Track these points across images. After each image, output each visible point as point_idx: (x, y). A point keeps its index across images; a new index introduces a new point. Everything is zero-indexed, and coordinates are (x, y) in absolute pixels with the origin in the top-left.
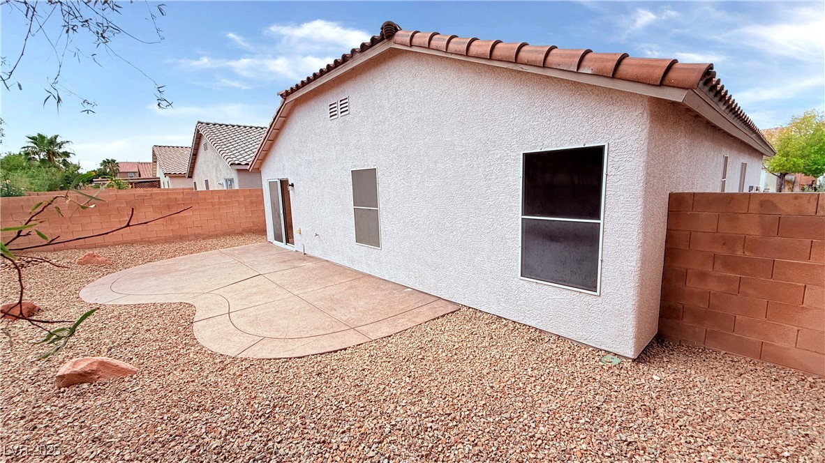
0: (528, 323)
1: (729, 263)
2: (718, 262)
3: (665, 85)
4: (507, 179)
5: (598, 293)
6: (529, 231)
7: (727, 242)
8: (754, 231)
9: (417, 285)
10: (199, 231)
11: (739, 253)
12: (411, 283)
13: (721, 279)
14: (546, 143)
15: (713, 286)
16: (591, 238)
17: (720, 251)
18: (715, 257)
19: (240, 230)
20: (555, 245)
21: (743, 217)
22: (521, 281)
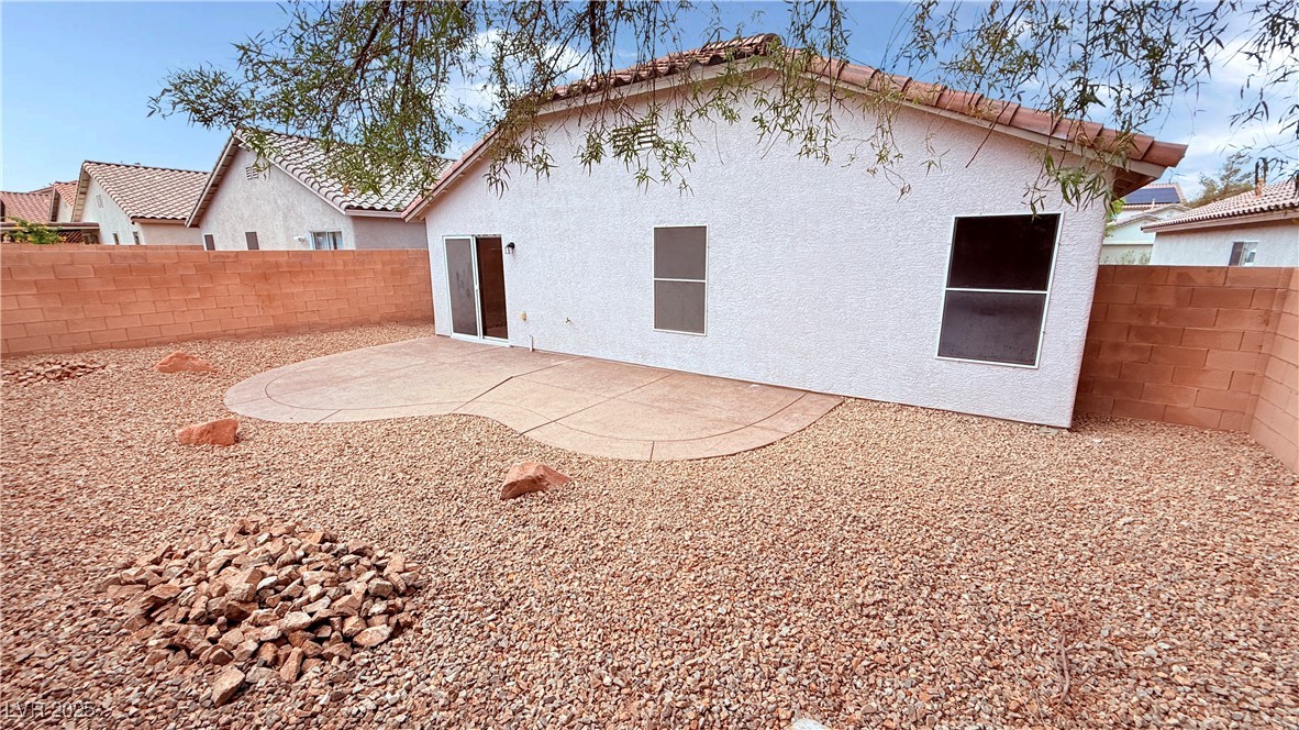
0: (942, 408)
1: (1144, 334)
2: (1132, 333)
3: (1147, 162)
4: (929, 245)
5: (1036, 366)
6: (953, 305)
7: (1144, 313)
8: (1168, 302)
9: (770, 378)
10: (315, 318)
11: (1154, 323)
12: (759, 377)
13: (1133, 349)
14: (986, 207)
15: (1125, 356)
16: (1034, 311)
17: (1136, 322)
18: (1130, 328)
19: (376, 317)
20: (986, 319)
21: (1159, 288)
22: (938, 362)
